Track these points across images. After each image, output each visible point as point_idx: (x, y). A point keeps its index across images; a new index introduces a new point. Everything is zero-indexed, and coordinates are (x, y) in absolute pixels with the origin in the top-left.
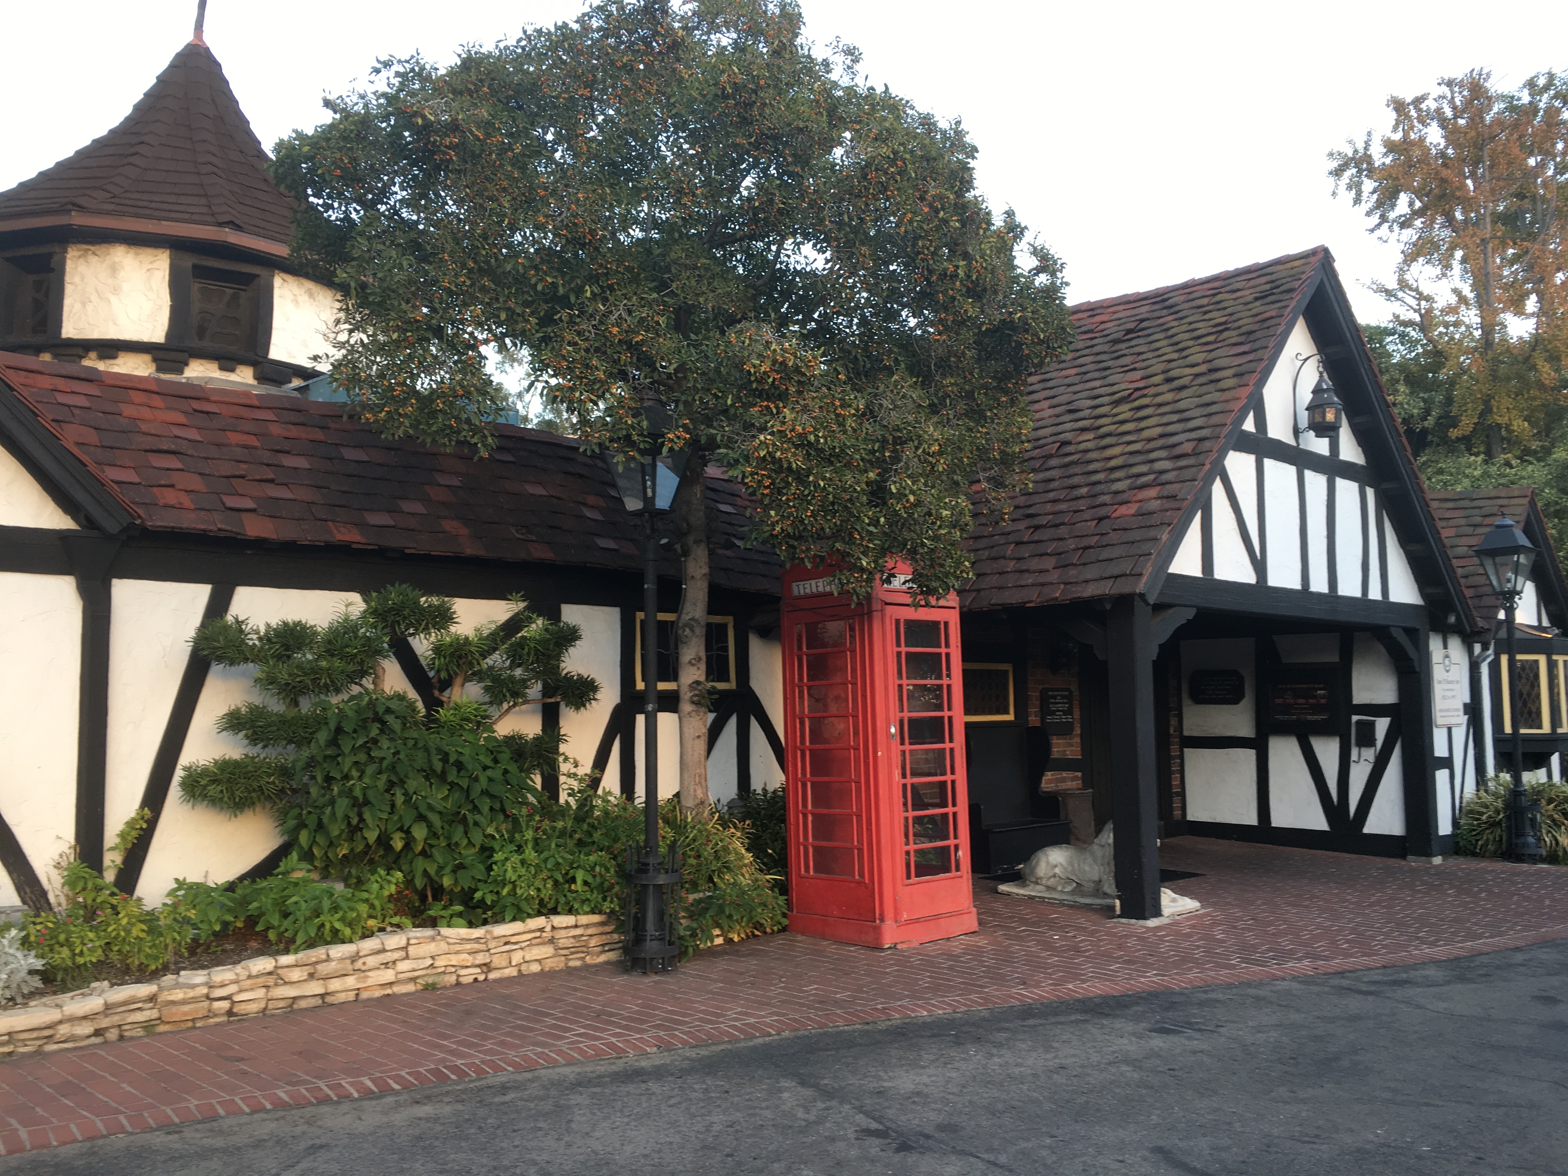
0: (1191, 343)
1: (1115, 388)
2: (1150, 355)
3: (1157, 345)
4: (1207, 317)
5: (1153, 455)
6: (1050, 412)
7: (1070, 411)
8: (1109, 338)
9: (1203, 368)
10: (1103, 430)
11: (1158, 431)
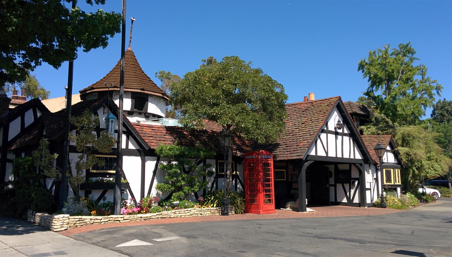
0: (315, 113)
1: (302, 121)
2: (309, 115)
3: (310, 113)
4: (319, 108)
5: (306, 134)
6: (291, 124)
7: (294, 125)
8: (302, 110)
9: (317, 118)
10: (299, 129)
11: (308, 130)
